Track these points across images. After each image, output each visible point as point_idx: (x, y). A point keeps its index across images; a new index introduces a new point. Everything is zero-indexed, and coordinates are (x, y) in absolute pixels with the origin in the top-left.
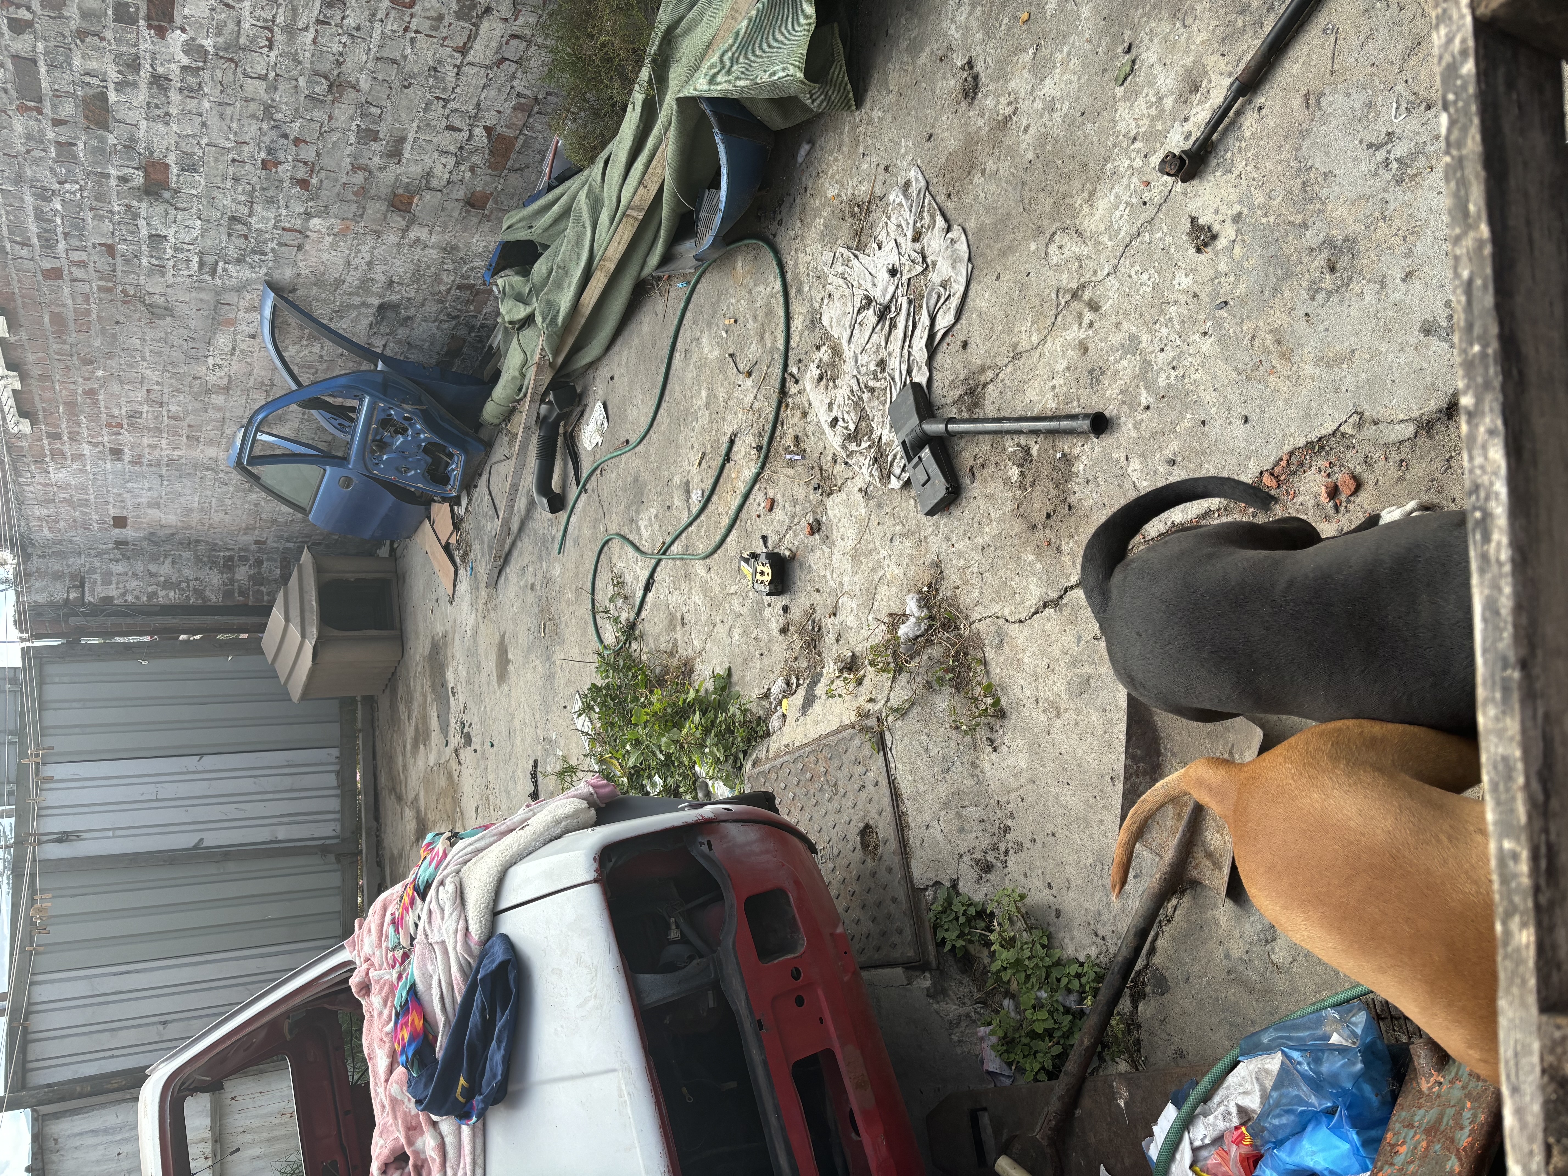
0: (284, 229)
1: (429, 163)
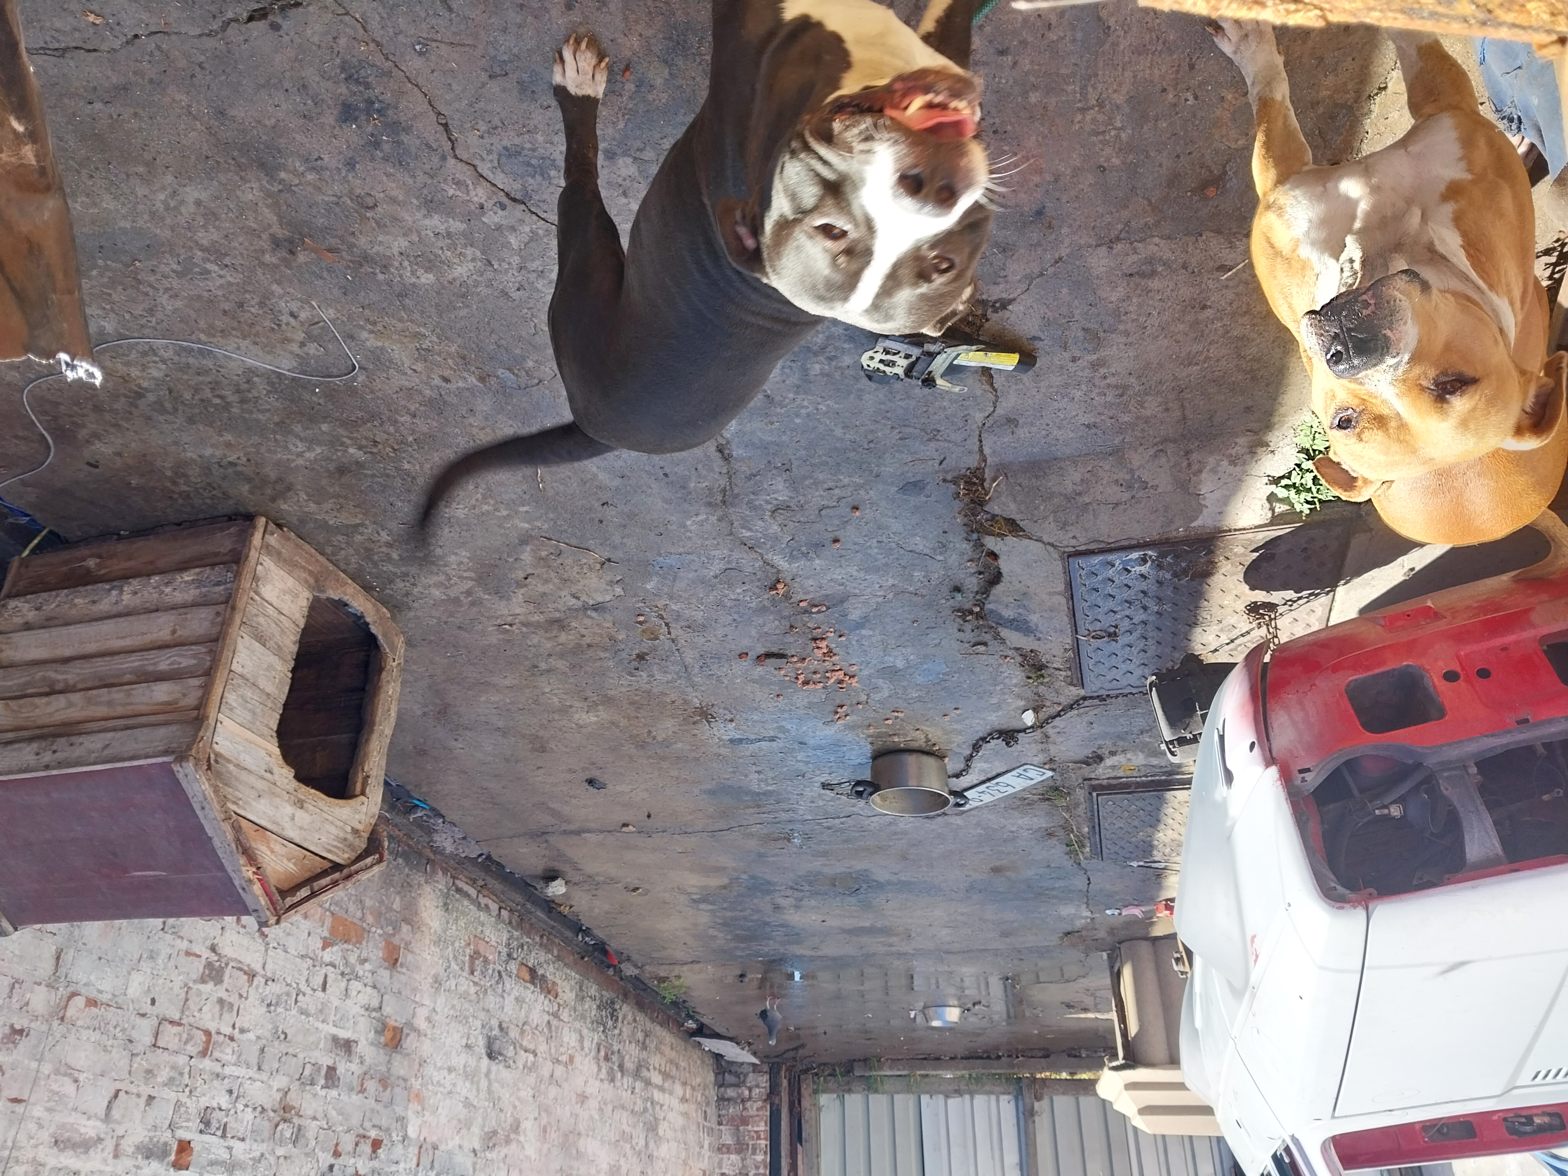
0: (418, 1165)
1: (358, 1010)
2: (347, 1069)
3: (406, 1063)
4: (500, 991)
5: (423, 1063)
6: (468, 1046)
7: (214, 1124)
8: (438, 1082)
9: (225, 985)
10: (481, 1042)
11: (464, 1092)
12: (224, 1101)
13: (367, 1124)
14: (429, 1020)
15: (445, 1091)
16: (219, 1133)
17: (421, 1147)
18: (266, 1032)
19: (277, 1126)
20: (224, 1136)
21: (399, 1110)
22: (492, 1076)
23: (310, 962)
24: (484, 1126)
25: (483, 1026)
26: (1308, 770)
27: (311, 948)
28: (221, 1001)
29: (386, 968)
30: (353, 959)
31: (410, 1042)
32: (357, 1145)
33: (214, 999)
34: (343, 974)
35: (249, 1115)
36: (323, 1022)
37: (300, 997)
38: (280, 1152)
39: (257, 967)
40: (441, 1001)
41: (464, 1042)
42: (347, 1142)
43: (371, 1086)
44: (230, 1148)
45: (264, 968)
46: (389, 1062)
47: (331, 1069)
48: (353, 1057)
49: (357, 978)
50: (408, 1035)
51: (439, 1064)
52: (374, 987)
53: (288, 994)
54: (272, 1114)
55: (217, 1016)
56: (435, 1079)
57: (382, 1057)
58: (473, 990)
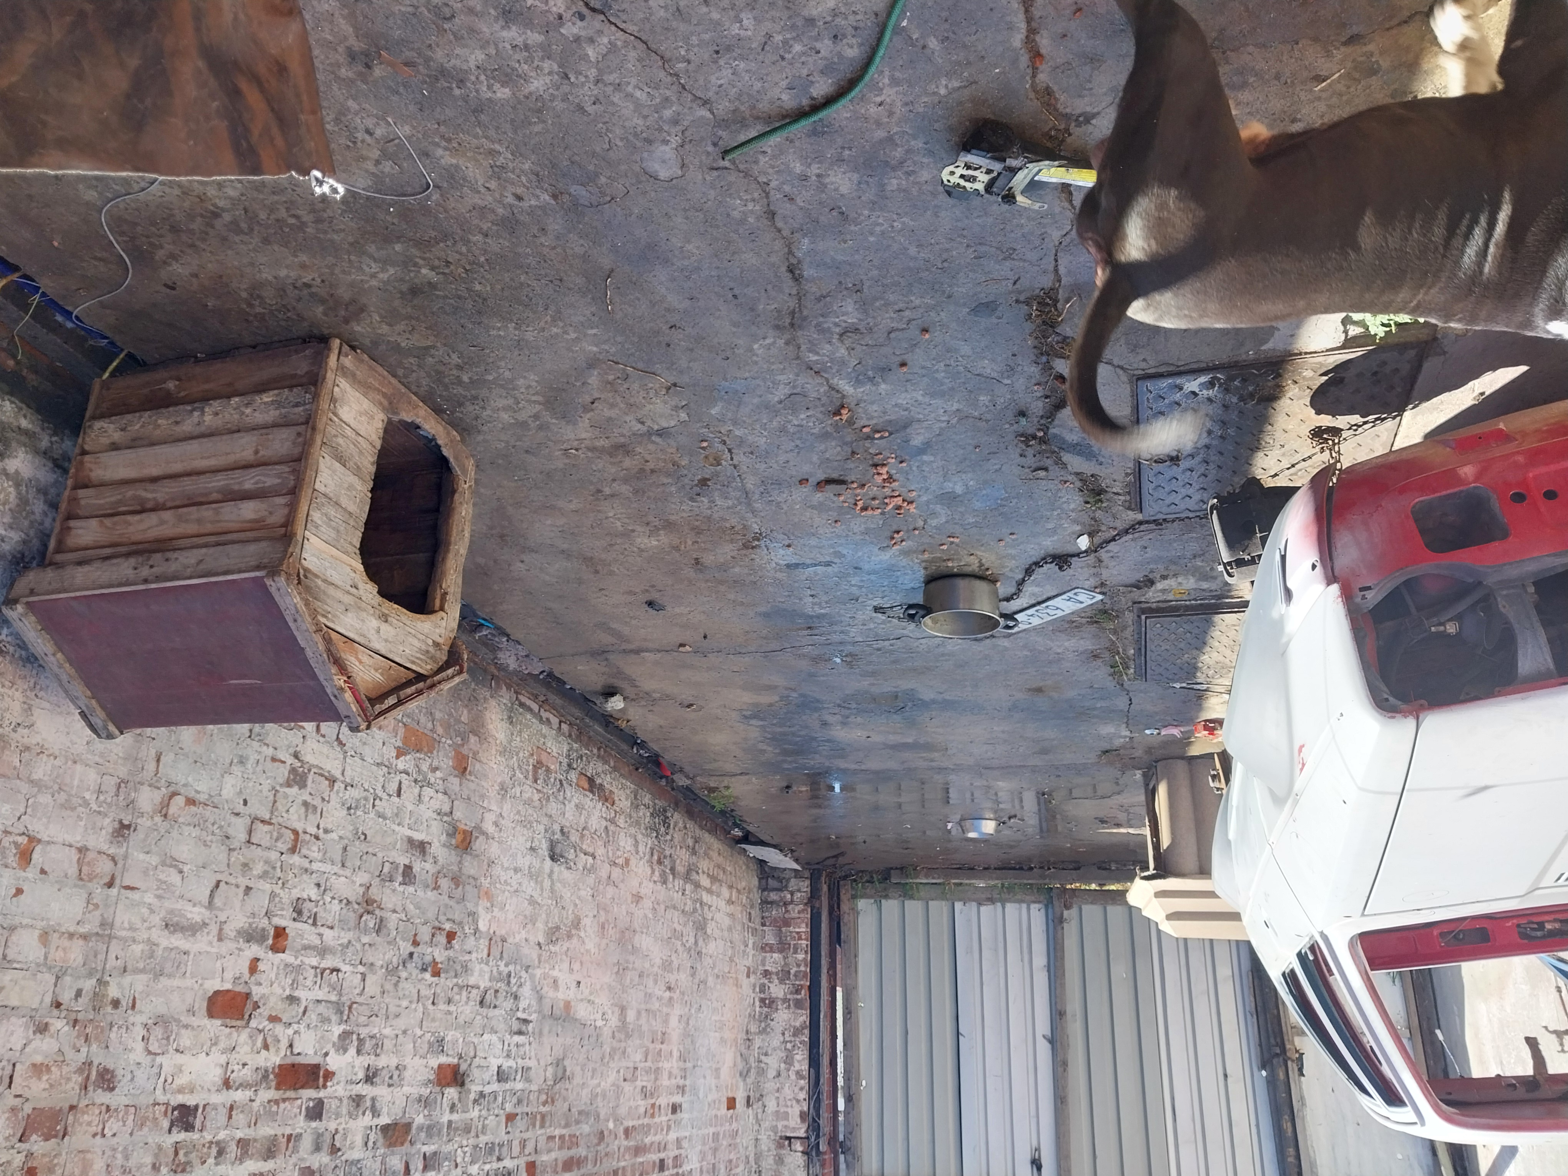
0: (489, 955)
1: (430, 814)
2: (422, 868)
3: (475, 863)
4: (561, 798)
5: (491, 863)
6: (532, 849)
7: (306, 914)
8: (505, 881)
9: (309, 789)
10: (545, 845)
11: (529, 891)
12: (313, 893)
13: (442, 918)
14: (496, 824)
15: (512, 889)
16: (310, 921)
17: (491, 939)
18: (347, 832)
19: (361, 916)
20: (314, 924)
21: (470, 906)
22: (555, 877)
23: (385, 770)
24: (547, 922)
25: (546, 831)
26: (1369, 588)
27: (386, 757)
28: (305, 804)
29: (456, 776)
30: (425, 767)
31: (479, 844)
32: (433, 936)
33: (299, 801)
34: (416, 781)
35: (336, 906)
36: (399, 825)
37: (377, 802)
38: (365, 939)
39: (337, 774)
40: (507, 806)
41: (528, 845)
42: (425, 934)
43: (444, 883)
44: (321, 935)
45: (343, 774)
46: (460, 862)
47: (408, 868)
48: (427, 857)
49: (429, 785)
50: (477, 837)
51: (506, 865)
52: (445, 793)
53: (366, 799)
54: (356, 906)
55: (303, 816)
56: (503, 879)
57: (453, 858)
58: (536, 797)
